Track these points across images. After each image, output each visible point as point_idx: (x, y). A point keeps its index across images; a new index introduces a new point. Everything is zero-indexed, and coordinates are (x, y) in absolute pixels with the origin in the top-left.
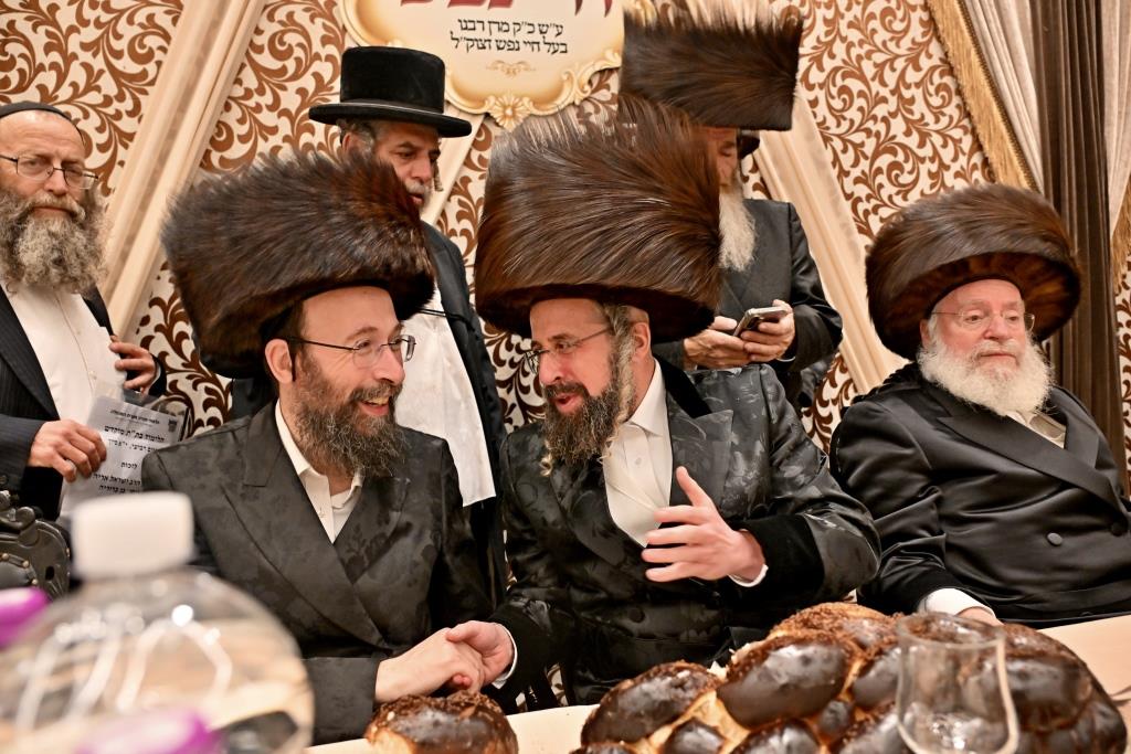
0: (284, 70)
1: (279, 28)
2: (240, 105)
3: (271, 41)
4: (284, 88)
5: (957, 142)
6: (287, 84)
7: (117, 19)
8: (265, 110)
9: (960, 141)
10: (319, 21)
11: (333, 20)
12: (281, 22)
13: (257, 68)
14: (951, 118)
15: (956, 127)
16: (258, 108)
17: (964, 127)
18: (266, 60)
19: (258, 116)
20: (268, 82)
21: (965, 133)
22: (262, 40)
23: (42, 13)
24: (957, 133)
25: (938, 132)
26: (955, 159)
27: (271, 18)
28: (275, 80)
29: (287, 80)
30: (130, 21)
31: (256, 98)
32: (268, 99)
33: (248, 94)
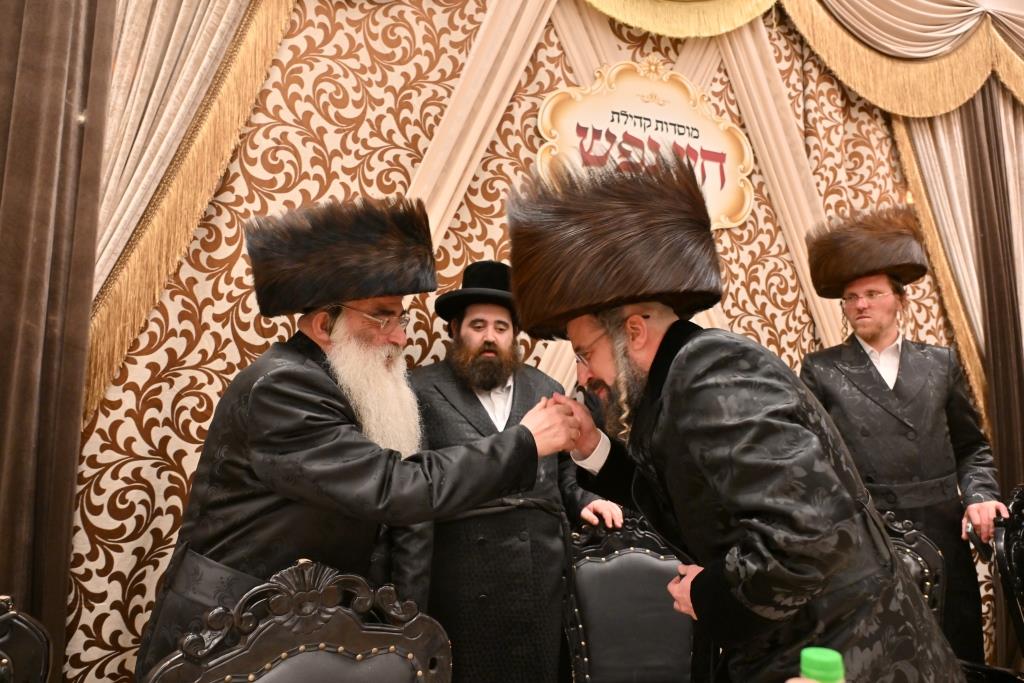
0: (492, 208)
1: (490, 175)
2: (456, 234)
3: (484, 185)
4: (491, 223)
5: (928, 309)
6: (492, 219)
7: (371, 154)
8: (475, 239)
9: (931, 308)
10: (520, 173)
11: (528, 172)
12: (492, 172)
13: (472, 207)
14: (924, 291)
15: (928, 297)
16: (470, 238)
17: (933, 298)
18: (479, 201)
19: (470, 245)
20: (479, 218)
21: (935, 302)
22: (478, 185)
23: (312, 132)
24: (928, 302)
25: (914, 301)
26: (927, 321)
27: (485, 168)
28: (484, 216)
29: (493, 217)
30: (381, 158)
31: (469, 230)
32: (478, 231)
33: (464, 227)
